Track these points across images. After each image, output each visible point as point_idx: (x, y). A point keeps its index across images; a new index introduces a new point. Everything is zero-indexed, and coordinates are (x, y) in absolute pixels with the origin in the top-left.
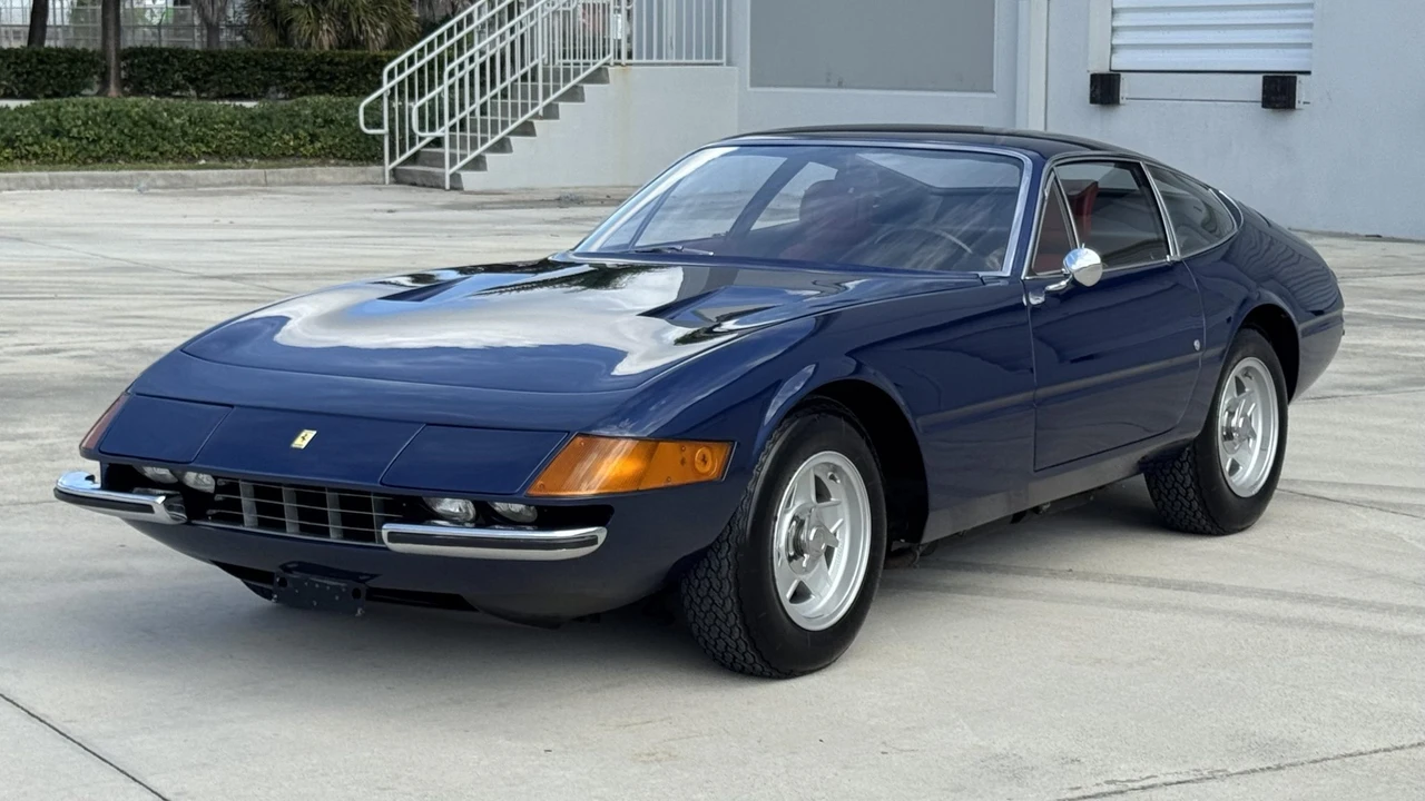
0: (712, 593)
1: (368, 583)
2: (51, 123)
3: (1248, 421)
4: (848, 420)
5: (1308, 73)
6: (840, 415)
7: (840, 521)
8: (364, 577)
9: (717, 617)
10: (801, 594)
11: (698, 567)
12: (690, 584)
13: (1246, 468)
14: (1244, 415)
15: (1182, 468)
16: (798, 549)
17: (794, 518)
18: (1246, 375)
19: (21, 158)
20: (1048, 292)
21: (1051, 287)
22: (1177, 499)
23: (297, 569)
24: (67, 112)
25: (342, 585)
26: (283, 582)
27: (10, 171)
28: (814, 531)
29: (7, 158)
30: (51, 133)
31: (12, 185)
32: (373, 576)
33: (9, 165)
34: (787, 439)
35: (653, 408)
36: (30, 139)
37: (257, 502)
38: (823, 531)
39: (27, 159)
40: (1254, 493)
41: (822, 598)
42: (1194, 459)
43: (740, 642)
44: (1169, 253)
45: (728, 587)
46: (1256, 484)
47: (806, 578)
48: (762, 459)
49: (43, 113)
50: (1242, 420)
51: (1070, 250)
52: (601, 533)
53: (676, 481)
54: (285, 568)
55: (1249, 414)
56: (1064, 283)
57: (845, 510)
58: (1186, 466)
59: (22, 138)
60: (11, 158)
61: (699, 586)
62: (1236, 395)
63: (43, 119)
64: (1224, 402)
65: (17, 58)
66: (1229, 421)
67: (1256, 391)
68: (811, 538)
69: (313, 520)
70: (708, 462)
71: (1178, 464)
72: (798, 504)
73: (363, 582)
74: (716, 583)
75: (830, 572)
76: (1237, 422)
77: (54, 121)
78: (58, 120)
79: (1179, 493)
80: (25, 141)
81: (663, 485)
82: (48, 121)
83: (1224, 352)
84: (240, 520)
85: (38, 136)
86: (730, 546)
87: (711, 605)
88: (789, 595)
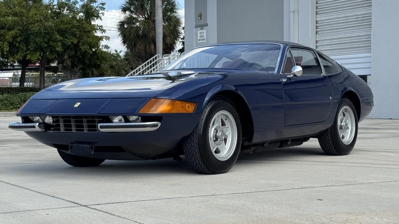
0: (192, 147)
1: (95, 145)
2: (23, 99)
3: (346, 124)
4: (230, 103)
5: (370, 75)
6: (227, 101)
7: (229, 132)
8: (94, 143)
9: (193, 154)
10: (217, 151)
11: (188, 140)
12: (186, 145)
13: (347, 137)
14: (345, 122)
15: (328, 135)
16: (216, 138)
17: (215, 129)
18: (346, 111)
19: (15, 108)
20: (288, 78)
21: (288, 76)
22: (327, 144)
23: (75, 143)
24: (28, 96)
25: (88, 146)
26: (72, 147)
27: (12, 111)
28: (221, 133)
29: (11, 108)
30: (23, 102)
31: (12, 115)
32: (96, 143)
33: (12, 110)
34: (212, 106)
35: (174, 93)
36: (17, 103)
37: (64, 124)
38: (223, 134)
39: (17, 109)
40: (349, 144)
41: (223, 153)
42: (331, 132)
43: (200, 162)
44: (322, 73)
45: (196, 145)
46: (350, 141)
47: (219, 147)
48: (205, 110)
49: (21, 96)
50: (345, 123)
51: (293, 67)
52: (159, 124)
53: (180, 112)
54: (72, 143)
55: (347, 122)
56: (292, 75)
57: (230, 129)
58: (329, 134)
59: (15, 103)
60: (12, 108)
61: (188, 146)
62: (343, 117)
63: (21, 98)
64: (340, 117)
65: (16, 90)
66: (341, 124)
67: (349, 116)
68: (220, 135)
69: (80, 127)
70: (190, 108)
71: (327, 134)
72: (216, 125)
73: (94, 144)
74: (193, 144)
75: (226, 147)
76: (343, 124)
77: (24, 98)
78: (25, 98)
79: (327, 142)
80: (16, 104)
81: (177, 112)
82: (23, 98)
83: (338, 101)
84: (60, 130)
85: (19, 102)
86: (196, 133)
87: (192, 151)
88: (214, 150)
